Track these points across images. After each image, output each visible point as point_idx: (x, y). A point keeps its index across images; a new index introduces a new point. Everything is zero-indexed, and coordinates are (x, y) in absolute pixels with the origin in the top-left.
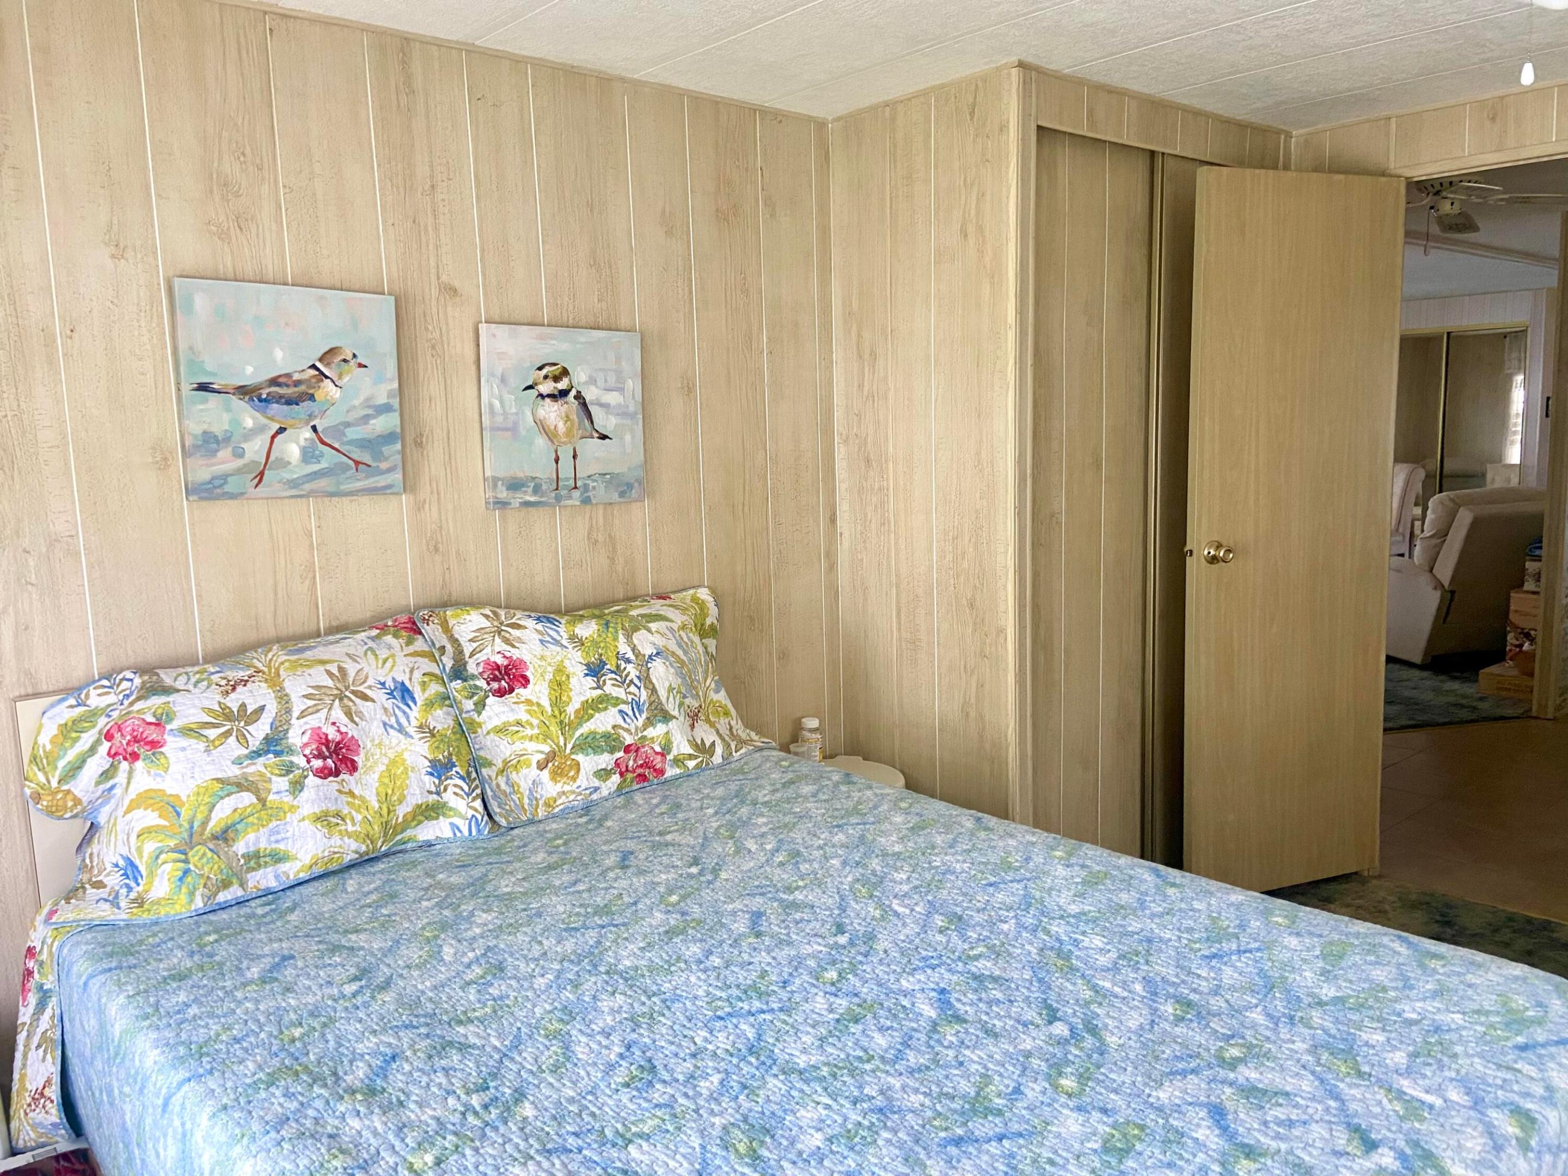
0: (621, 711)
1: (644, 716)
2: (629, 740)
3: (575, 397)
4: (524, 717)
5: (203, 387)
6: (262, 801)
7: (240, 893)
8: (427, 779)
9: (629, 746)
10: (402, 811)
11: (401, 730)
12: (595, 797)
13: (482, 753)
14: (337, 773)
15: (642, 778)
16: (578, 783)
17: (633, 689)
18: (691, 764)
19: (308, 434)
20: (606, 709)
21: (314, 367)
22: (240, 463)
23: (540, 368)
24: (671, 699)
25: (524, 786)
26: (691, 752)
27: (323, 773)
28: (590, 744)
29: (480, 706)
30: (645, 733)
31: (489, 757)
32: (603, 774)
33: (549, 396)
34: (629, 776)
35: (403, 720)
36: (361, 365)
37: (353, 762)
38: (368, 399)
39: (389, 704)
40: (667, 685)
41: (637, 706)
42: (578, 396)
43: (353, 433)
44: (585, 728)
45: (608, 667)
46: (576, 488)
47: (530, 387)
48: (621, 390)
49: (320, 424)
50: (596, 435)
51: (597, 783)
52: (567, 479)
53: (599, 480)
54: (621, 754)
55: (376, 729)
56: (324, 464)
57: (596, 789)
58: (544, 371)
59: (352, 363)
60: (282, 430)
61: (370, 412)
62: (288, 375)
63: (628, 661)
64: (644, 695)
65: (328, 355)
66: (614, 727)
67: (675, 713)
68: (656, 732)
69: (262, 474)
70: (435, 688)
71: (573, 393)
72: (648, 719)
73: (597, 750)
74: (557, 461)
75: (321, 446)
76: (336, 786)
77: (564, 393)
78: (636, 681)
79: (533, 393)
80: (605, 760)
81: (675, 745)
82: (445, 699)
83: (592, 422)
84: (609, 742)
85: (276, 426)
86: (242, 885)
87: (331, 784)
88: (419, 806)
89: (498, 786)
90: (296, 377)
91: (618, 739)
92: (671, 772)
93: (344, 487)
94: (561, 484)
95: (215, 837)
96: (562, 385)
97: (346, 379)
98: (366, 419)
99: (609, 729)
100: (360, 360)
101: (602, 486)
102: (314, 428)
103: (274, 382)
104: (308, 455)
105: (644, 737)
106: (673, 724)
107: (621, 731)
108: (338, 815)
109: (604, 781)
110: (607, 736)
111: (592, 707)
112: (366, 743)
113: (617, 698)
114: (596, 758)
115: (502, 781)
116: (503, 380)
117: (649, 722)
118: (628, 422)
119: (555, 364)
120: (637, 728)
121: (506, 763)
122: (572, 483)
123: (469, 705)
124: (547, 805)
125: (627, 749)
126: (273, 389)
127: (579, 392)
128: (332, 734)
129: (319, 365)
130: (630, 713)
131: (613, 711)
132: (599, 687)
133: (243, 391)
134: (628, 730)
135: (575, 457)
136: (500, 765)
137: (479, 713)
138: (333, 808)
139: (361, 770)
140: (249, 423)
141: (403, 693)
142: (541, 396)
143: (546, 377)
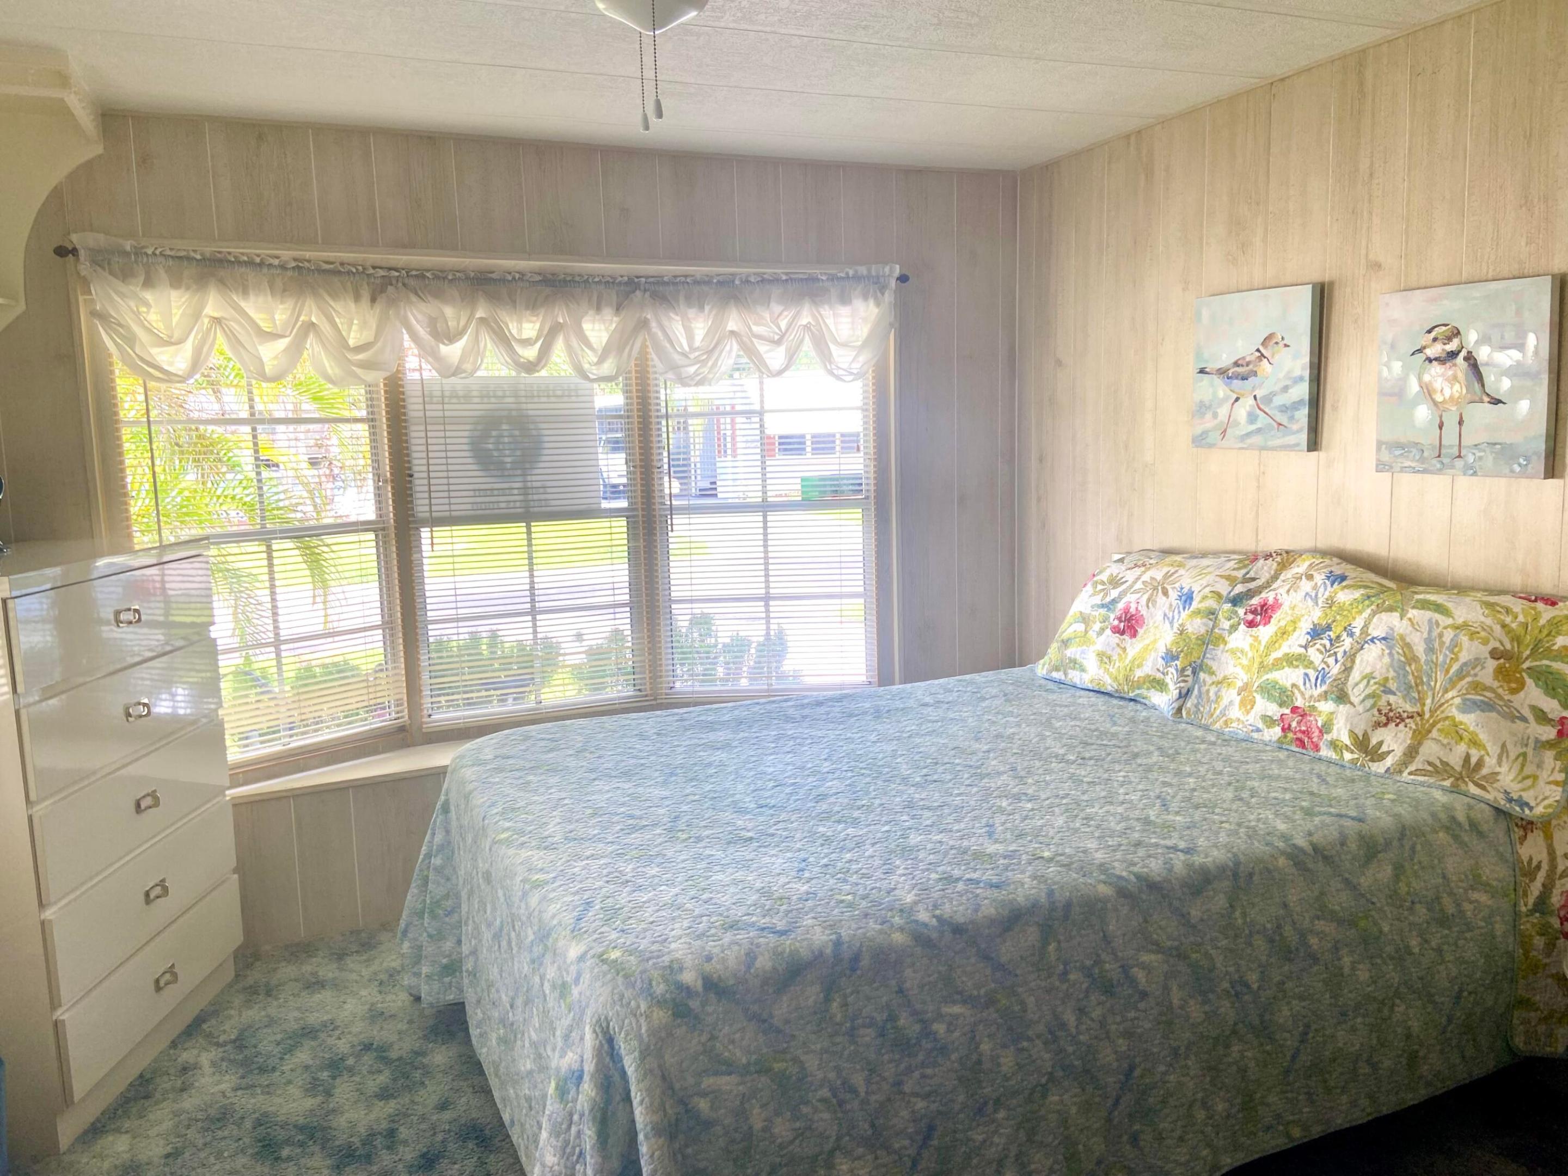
0: (1306, 675)
1: (1324, 688)
2: (1299, 703)
3: (1466, 359)
4: (1247, 648)
5: (1202, 371)
6: (1086, 632)
7: (1063, 678)
8: (1160, 660)
9: (1297, 708)
10: (1139, 673)
11: (1171, 623)
12: (1255, 735)
13: (1210, 663)
14: (1122, 633)
15: (1301, 743)
16: (1248, 717)
17: (1331, 661)
18: (1348, 756)
19: (1251, 401)
20: (1297, 667)
21: (1258, 350)
22: (1216, 422)
23: (1429, 332)
24: (1362, 686)
25: (1224, 702)
26: (1348, 743)
27: (1116, 630)
28: (1269, 690)
29: (1234, 628)
30: (1317, 704)
31: (1214, 668)
32: (1269, 721)
33: (1436, 359)
34: (1290, 735)
35: (1176, 617)
36: (1286, 346)
37: (1136, 631)
38: (1289, 372)
39: (1175, 603)
40: (1368, 670)
41: (1322, 676)
42: (1470, 358)
43: (1279, 400)
44: (1272, 676)
45: (1331, 633)
46: (1459, 456)
47: (1420, 351)
48: (1521, 347)
49: (1259, 394)
50: (1486, 399)
51: (1261, 726)
52: (1451, 446)
53: (1488, 450)
54: (1287, 711)
55: (1159, 616)
56: (1258, 425)
57: (1258, 730)
58: (1433, 334)
59: (1281, 344)
60: (1237, 399)
61: (1288, 383)
62: (1244, 358)
63: (1351, 634)
64: (1335, 670)
65: (1266, 341)
66: (1294, 685)
67: (1355, 700)
68: (1326, 707)
69: (1225, 431)
70: (1211, 603)
71: (1463, 354)
72: (1326, 692)
73: (1270, 697)
74: (1441, 427)
75: (1258, 411)
76: (1117, 640)
77: (1453, 355)
78: (1339, 656)
79: (1421, 357)
80: (1274, 710)
81: (1335, 728)
82: (1212, 614)
83: (1483, 386)
84: (1282, 696)
85: (1235, 396)
86: (1066, 674)
87: (1116, 638)
88: (1149, 676)
89: (1208, 691)
90: (1248, 359)
91: (1291, 697)
92: (1325, 752)
93: (1270, 443)
94: (1443, 451)
95: (1063, 641)
96: (1453, 346)
97: (1277, 357)
98: (1285, 389)
99: (1288, 686)
100: (1285, 342)
101: (1490, 458)
102: (1255, 397)
103: (1236, 364)
104: (1252, 418)
105: (1313, 708)
106: (1343, 709)
107: (1296, 691)
108: (1109, 658)
109: (1268, 727)
110: (1283, 691)
111: (1291, 660)
112: (1150, 622)
113: (1312, 663)
114: (1268, 704)
115: (1213, 690)
116: (1393, 347)
117: (1325, 696)
118: (1529, 383)
119: (1445, 325)
120: (1311, 697)
121: (1225, 678)
122: (1455, 451)
123: (1226, 625)
124: (1226, 723)
125: (1295, 710)
126: (1237, 369)
127: (1469, 353)
128: (1133, 610)
129: (1261, 349)
130: (1313, 680)
131: (1301, 671)
132: (1306, 647)
133: (1222, 372)
134: (1302, 694)
135: (1461, 423)
136: (1220, 677)
137: (1230, 633)
138: (1109, 652)
139: (1138, 637)
140: (1221, 394)
141: (1188, 598)
142: (1430, 360)
143: (1435, 340)
